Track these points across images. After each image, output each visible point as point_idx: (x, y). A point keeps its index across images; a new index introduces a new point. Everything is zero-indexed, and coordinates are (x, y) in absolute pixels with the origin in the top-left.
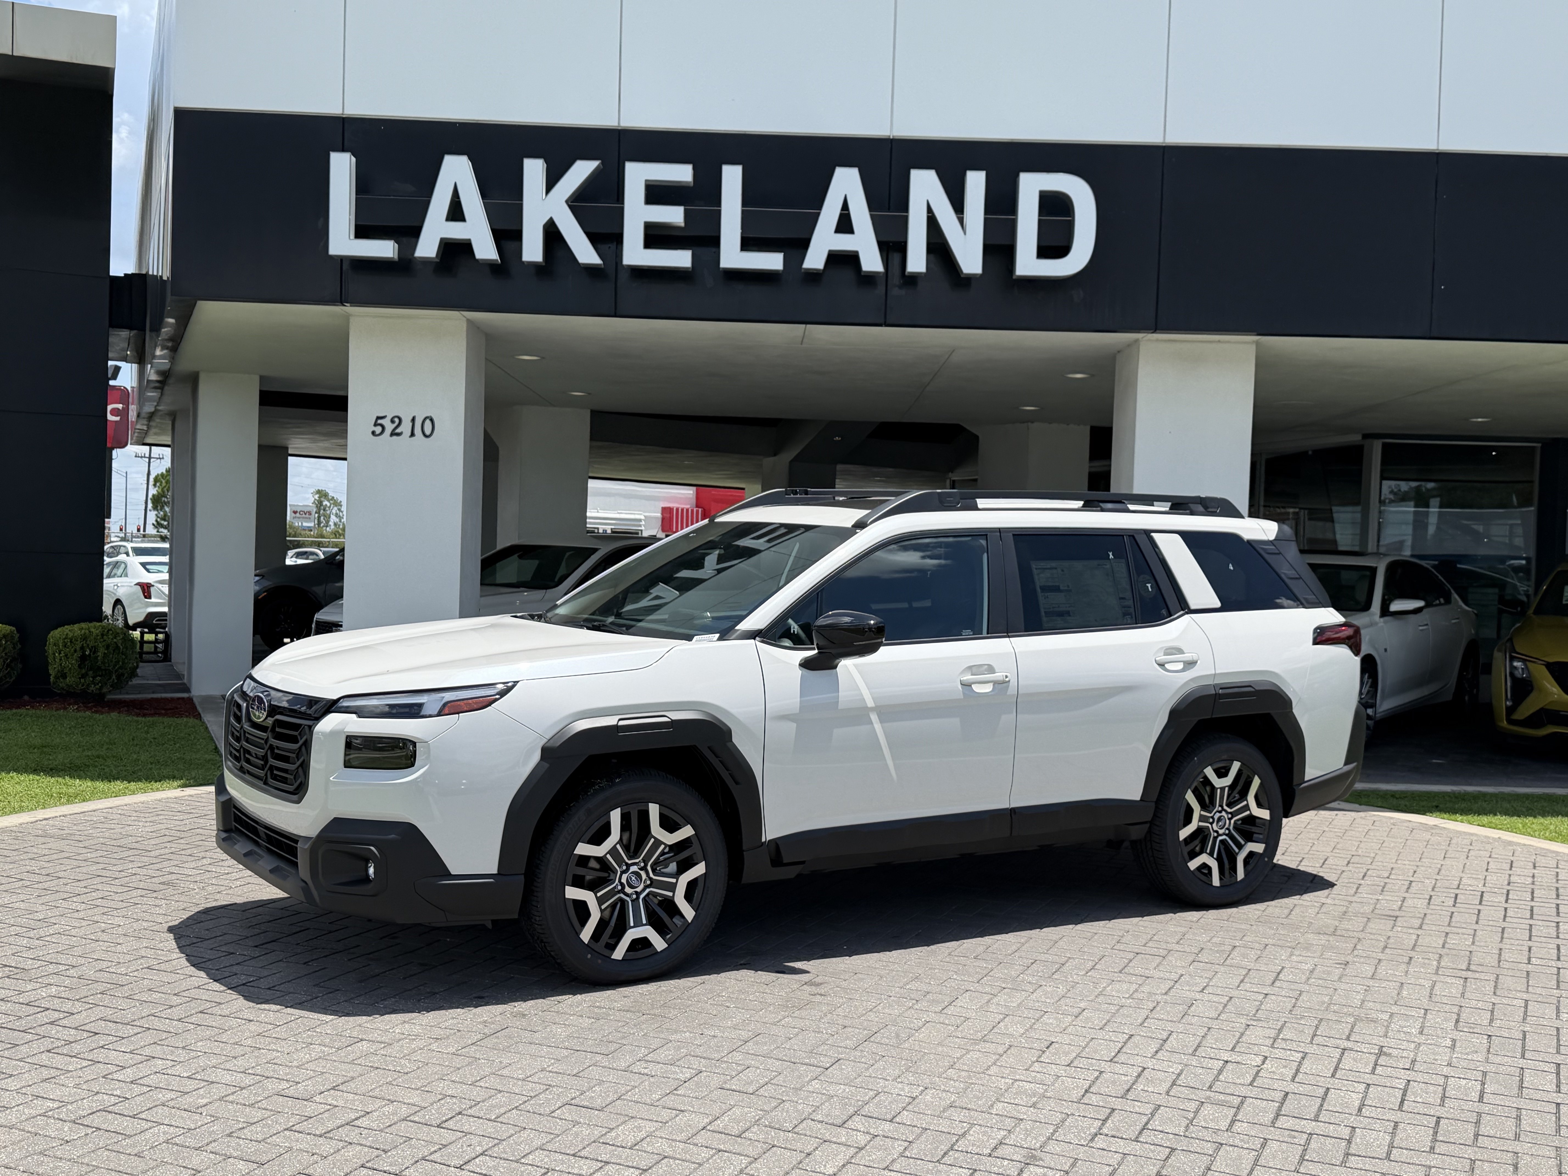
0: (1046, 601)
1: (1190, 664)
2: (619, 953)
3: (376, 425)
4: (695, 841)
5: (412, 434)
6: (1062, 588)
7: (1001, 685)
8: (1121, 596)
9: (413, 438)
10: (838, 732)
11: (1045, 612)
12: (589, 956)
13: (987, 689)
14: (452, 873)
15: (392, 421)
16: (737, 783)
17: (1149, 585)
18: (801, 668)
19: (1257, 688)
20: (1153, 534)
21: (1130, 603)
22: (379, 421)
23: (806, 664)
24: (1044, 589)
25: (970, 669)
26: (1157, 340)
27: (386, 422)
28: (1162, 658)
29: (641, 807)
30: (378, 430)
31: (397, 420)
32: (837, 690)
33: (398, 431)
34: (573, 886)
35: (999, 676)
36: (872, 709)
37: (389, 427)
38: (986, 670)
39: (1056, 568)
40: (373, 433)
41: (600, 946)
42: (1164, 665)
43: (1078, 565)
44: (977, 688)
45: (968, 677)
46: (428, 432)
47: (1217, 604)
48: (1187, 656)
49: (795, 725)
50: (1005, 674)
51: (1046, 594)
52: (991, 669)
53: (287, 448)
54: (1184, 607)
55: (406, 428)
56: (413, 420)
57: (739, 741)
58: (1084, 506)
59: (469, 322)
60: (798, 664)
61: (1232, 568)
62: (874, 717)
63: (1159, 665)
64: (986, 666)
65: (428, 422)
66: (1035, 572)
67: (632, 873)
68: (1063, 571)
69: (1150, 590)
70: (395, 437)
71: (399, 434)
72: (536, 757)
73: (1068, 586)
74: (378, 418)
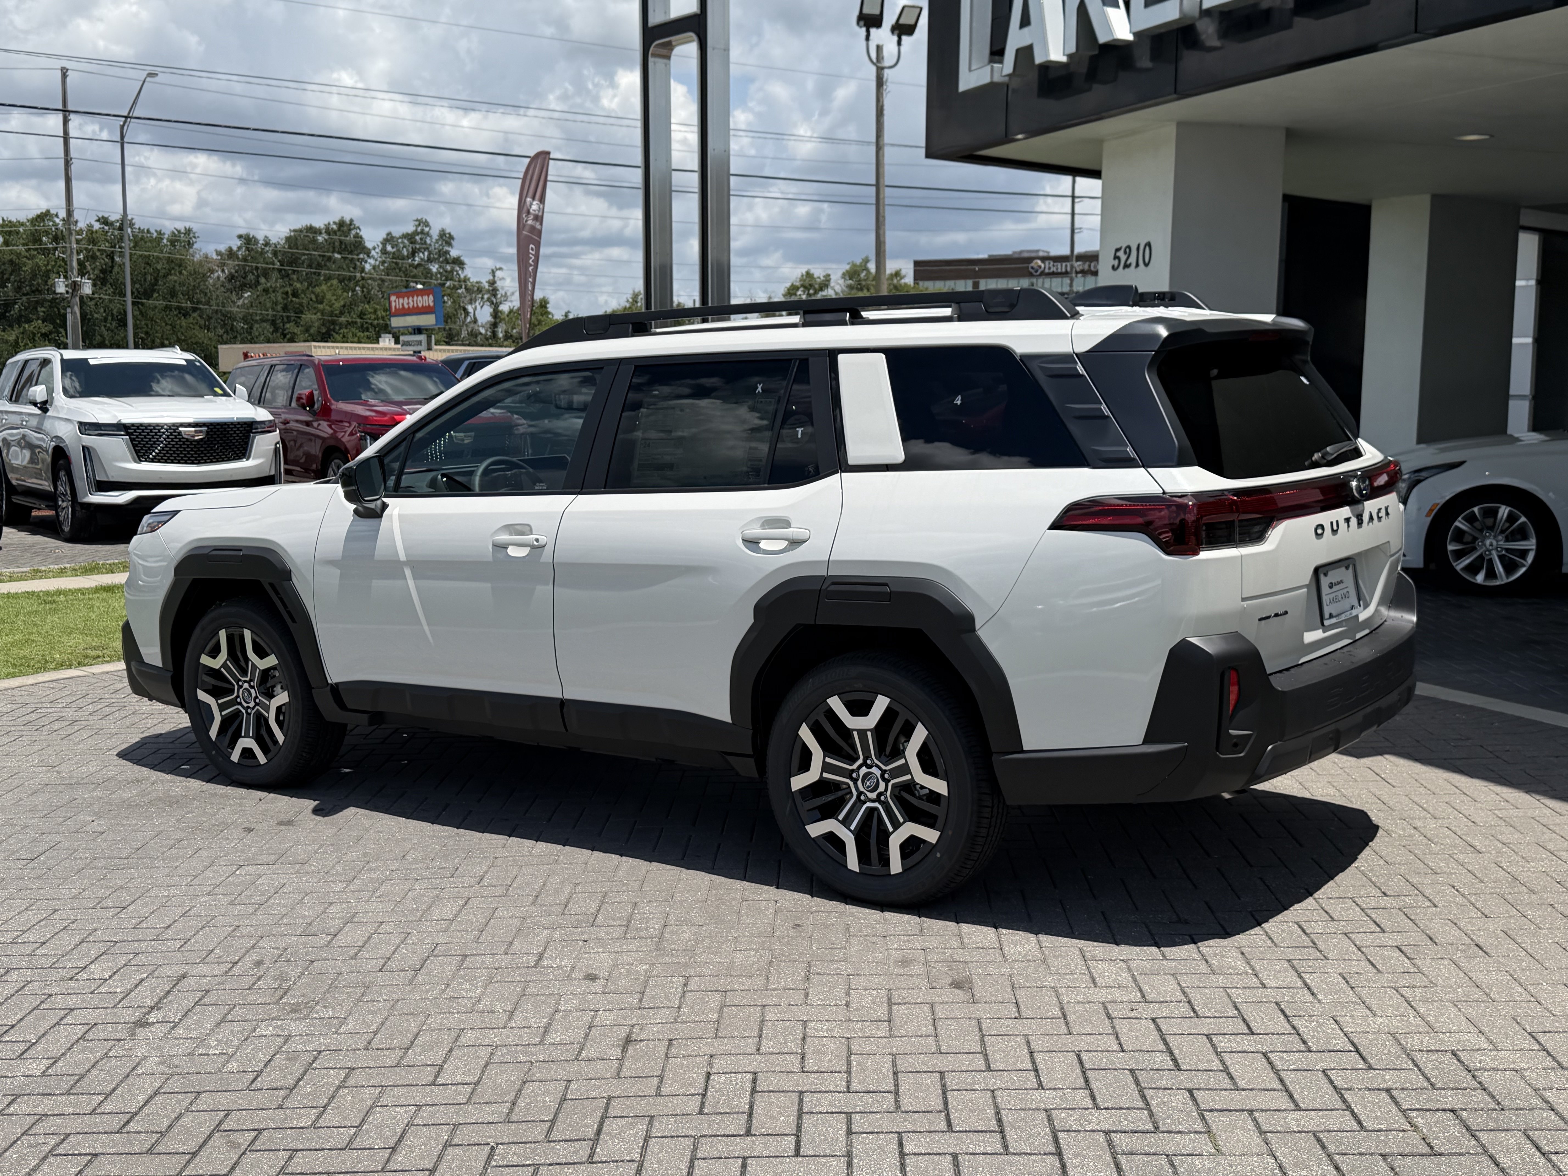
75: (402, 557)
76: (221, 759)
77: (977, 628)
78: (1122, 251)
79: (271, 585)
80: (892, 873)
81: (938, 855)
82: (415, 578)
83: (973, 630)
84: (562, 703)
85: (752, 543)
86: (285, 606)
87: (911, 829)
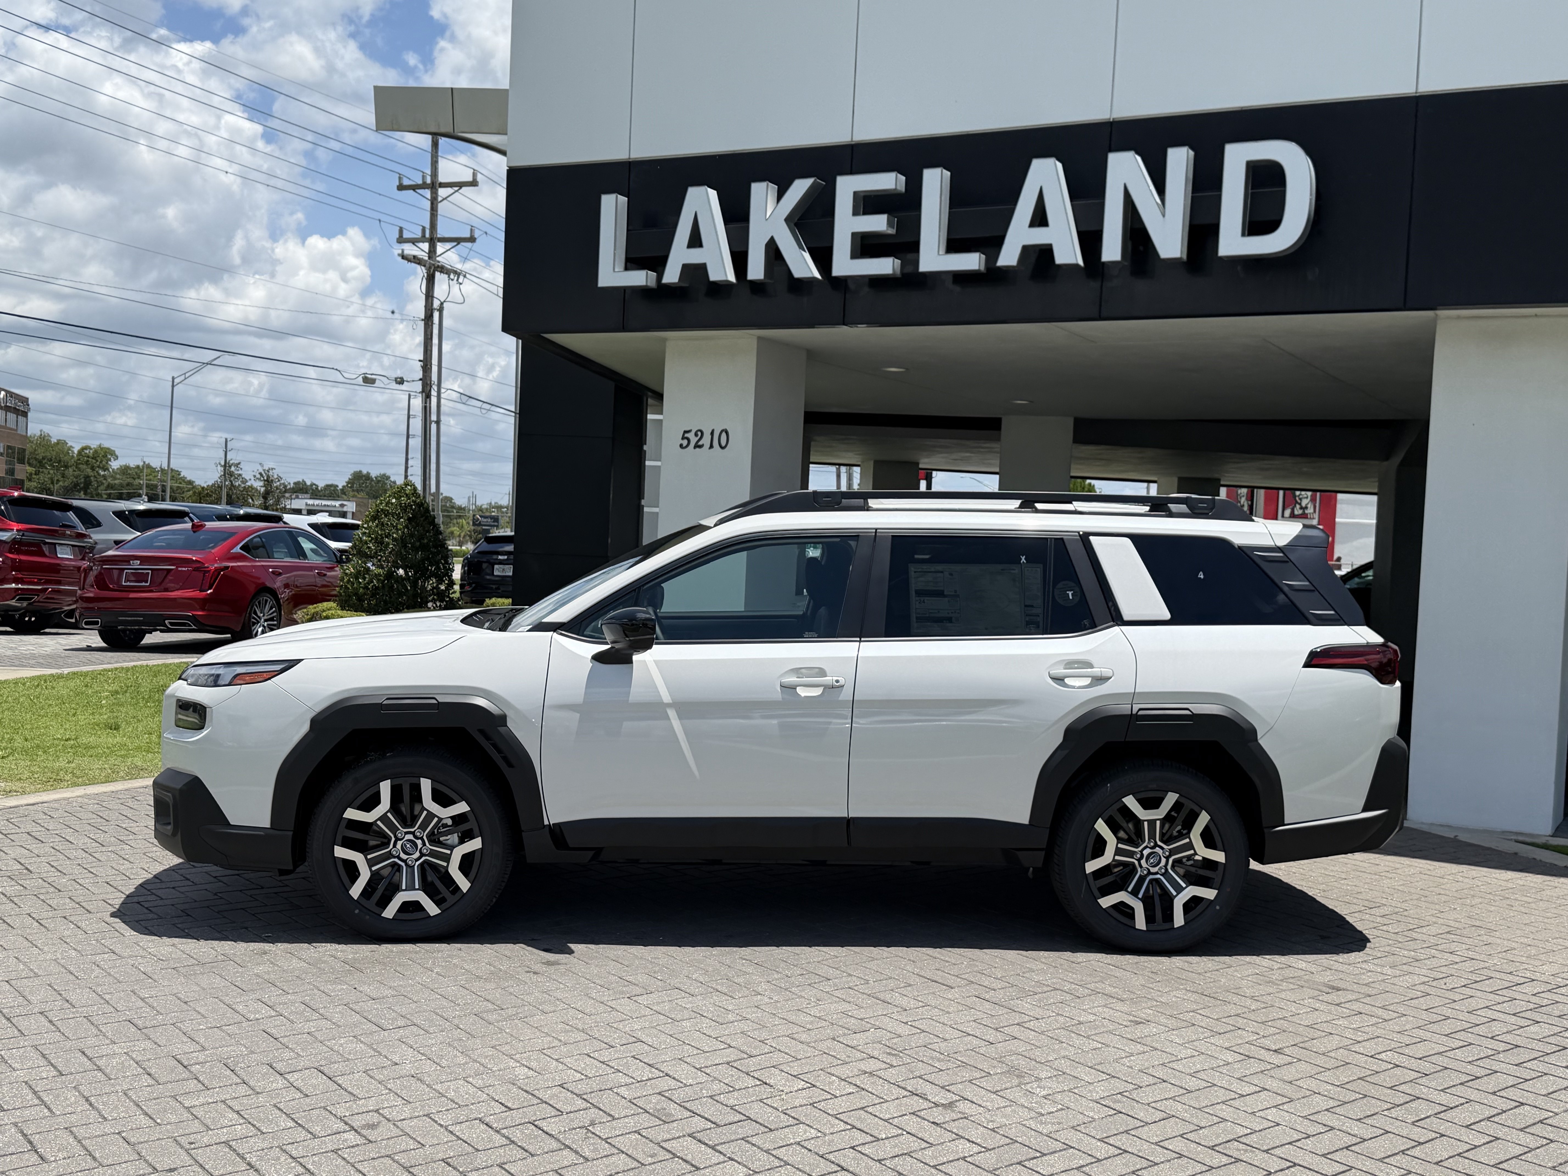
0: (917, 605)
1: (1100, 680)
2: (390, 912)
3: (683, 438)
4: (471, 817)
5: (711, 446)
6: (946, 593)
7: (833, 688)
8: (1028, 603)
9: (712, 450)
10: (627, 725)
11: (917, 618)
12: (357, 911)
13: (816, 692)
14: (232, 823)
15: (696, 435)
16: (510, 765)
17: (1070, 593)
18: (593, 661)
19: (1195, 712)
20: (1091, 538)
21: (1039, 611)
22: (686, 435)
23: (598, 658)
24: (919, 593)
25: (796, 671)
26: (1459, 317)
27: (691, 436)
28: (1060, 671)
29: (414, 780)
30: (685, 442)
31: (700, 433)
32: (629, 685)
33: (700, 443)
34: (343, 846)
35: (828, 680)
36: (669, 705)
37: (694, 440)
38: (817, 674)
39: (942, 572)
40: (681, 446)
41: (371, 904)
42: (1063, 680)
43: (974, 569)
44: (802, 692)
45: (792, 679)
46: (723, 444)
47: (1167, 615)
48: (1096, 671)
49: (578, 715)
50: (835, 678)
51: (922, 599)
52: (822, 673)
53: (918, 464)
54: (1116, 618)
55: (706, 441)
56: (712, 433)
57: (514, 726)
58: (1021, 506)
59: (760, 339)
60: (590, 658)
61: (1202, 577)
62: (672, 713)
63: (1054, 679)
64: (817, 670)
65: (724, 434)
66: (912, 574)
67: (406, 841)
68: (951, 574)
69: (1071, 597)
70: (697, 449)
71: (701, 447)
72: (305, 728)
73: (956, 591)
74: (685, 432)
75: (666, 698)
76: (368, 917)
77: (1258, 738)
78: (693, 433)
79: (482, 732)
80: (1175, 927)
81: (1218, 908)
82: (680, 717)
83: (1256, 740)
84: (849, 822)
85: (1059, 680)
86: (499, 751)
87: (1193, 891)
